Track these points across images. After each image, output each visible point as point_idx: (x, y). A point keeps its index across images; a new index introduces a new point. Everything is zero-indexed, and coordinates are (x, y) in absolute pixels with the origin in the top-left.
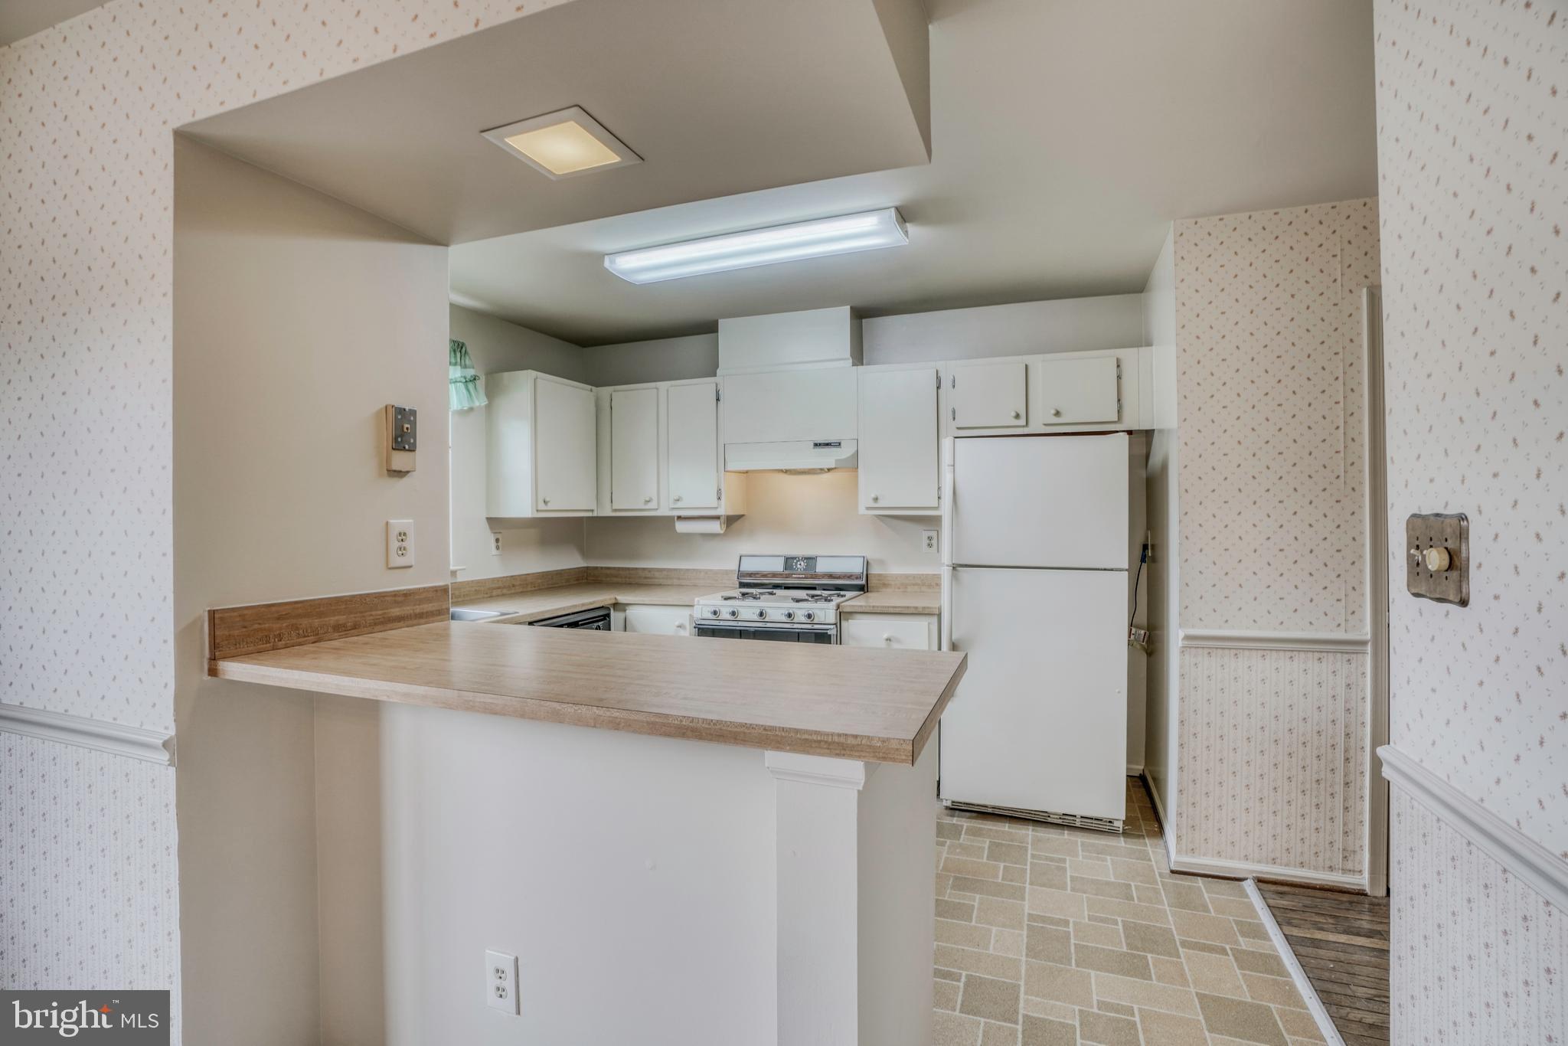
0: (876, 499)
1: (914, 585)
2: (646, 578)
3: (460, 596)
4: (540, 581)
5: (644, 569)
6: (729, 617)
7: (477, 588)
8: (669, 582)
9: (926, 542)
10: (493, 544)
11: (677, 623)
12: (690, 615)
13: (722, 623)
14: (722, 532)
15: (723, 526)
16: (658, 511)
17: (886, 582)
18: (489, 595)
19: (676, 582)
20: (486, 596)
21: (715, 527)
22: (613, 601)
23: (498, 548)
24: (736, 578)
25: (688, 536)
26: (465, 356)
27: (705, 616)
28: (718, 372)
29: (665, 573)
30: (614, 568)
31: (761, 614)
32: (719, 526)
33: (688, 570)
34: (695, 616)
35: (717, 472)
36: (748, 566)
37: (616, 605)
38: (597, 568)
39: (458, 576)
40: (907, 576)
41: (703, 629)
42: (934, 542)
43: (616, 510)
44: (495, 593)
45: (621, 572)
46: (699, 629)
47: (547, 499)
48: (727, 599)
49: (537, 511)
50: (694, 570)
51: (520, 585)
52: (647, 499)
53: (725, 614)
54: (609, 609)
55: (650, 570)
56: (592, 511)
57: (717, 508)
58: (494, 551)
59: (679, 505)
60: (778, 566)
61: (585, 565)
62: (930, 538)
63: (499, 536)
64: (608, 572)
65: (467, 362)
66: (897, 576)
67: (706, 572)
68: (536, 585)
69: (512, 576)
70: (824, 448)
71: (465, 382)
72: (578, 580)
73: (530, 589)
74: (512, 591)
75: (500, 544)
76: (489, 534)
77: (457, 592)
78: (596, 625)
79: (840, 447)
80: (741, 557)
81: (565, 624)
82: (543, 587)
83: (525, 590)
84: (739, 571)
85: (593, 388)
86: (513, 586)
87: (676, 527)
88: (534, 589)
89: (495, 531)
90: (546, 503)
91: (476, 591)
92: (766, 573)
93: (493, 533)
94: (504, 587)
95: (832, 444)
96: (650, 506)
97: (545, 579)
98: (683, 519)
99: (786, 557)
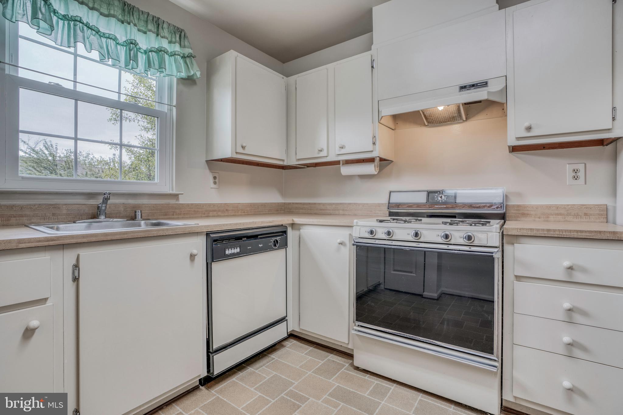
0: (529, 129)
1: (558, 214)
2: (321, 210)
4: (249, 209)
5: (319, 204)
6: (385, 236)
8: (337, 212)
9: (569, 174)
10: (211, 180)
11: (339, 241)
12: (350, 235)
13: (377, 242)
14: (376, 173)
15: (376, 168)
16: (328, 157)
17: (526, 212)
18: (206, 215)
19: (341, 212)
20: (203, 215)
21: (370, 169)
22: (291, 222)
23: (215, 183)
24: (386, 209)
25: (350, 177)
26: (184, 39)
27: (362, 236)
28: (373, 47)
29: (334, 206)
30: (301, 203)
31: (416, 235)
32: (373, 168)
33: (350, 204)
34: (354, 235)
35: (373, 123)
36: (396, 199)
37: (293, 225)
38: (290, 203)
39: (180, 199)
40: (549, 207)
41: (361, 246)
42: (581, 174)
43: (299, 160)
44: (211, 214)
45: (305, 206)
46: (357, 246)
47: (244, 145)
48: (381, 221)
49: (237, 153)
50: (355, 204)
51: (232, 210)
52: (320, 149)
53: (381, 234)
54: (286, 227)
55: (324, 204)
56: (283, 160)
57: (372, 151)
58: (212, 185)
59: (343, 151)
60: (422, 198)
61: (283, 202)
62: (576, 171)
63: (215, 175)
64: (297, 206)
65: (186, 43)
66: (537, 207)
67: (364, 205)
68: (246, 211)
69: (226, 204)
70: (470, 89)
71: (184, 57)
72: (277, 211)
73: (240, 214)
74: (226, 214)
75: (217, 180)
76: (207, 171)
77: (178, 211)
78: (274, 239)
79: (487, 86)
80: (390, 192)
81: (244, 237)
82: (250, 213)
83: (237, 214)
84: (389, 203)
85: (284, 77)
86: (227, 210)
87: (341, 172)
88: (243, 214)
89: (213, 171)
90: (243, 147)
91: (195, 211)
92: (411, 204)
93: (212, 172)
94: (219, 211)
95: (478, 85)
96: (322, 154)
97: (253, 208)
98: (346, 164)
99: (427, 191)
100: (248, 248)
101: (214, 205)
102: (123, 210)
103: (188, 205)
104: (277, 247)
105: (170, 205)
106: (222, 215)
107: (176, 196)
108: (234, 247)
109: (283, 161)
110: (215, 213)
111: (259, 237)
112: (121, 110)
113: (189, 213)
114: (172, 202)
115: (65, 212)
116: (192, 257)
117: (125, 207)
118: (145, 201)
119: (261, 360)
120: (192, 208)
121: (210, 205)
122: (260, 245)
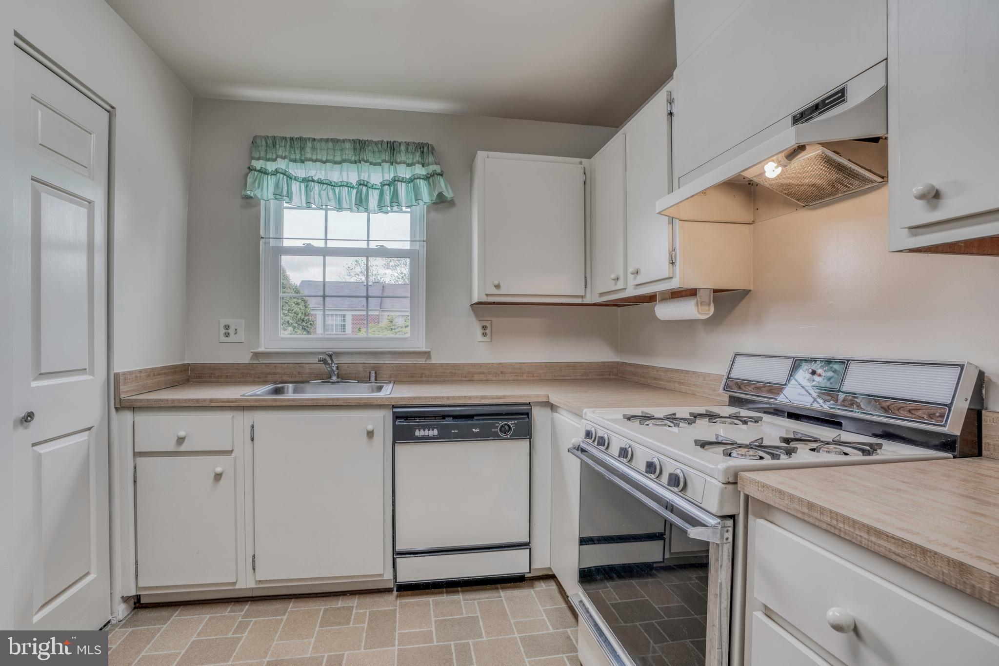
3: (431, 376)
4: (541, 371)
7: (453, 371)
10: (479, 331)
11: (573, 441)
13: (596, 454)
14: (703, 317)
16: (628, 291)
18: (467, 379)
20: (464, 379)
23: (484, 335)
26: (427, 155)
27: (584, 437)
28: (675, 72)
29: (669, 374)
32: (695, 307)
33: (688, 372)
39: (433, 358)
44: (476, 377)
45: (638, 370)
47: (496, 282)
49: (487, 294)
50: (693, 373)
51: (511, 373)
52: (614, 276)
54: (530, 407)
56: (581, 296)
57: (672, 278)
58: (480, 337)
59: (640, 279)
61: (618, 360)
63: (485, 323)
65: (431, 160)
68: (536, 375)
69: (500, 363)
70: (811, 118)
71: (427, 178)
72: (602, 375)
73: (526, 378)
74: (501, 378)
75: (488, 331)
76: (473, 319)
77: (427, 373)
78: (502, 423)
79: (844, 100)
80: (736, 355)
81: (449, 416)
82: (544, 378)
83: (519, 378)
84: (728, 378)
85: (583, 160)
86: (502, 373)
87: (657, 314)
88: (532, 378)
89: (481, 319)
90: (498, 286)
91: (451, 373)
92: (760, 385)
93: (479, 320)
94: (489, 373)
95: (827, 102)
96: (620, 285)
97: (549, 370)
98: (672, 298)
99: (794, 358)
100: (453, 431)
101: (481, 365)
102: (362, 370)
103: (442, 365)
104: (508, 436)
105: (417, 365)
106: (494, 378)
107: (427, 354)
108: (430, 427)
109: (582, 298)
110: (482, 377)
111: (475, 418)
112: (367, 257)
113: (443, 376)
114: (421, 361)
115: (308, 371)
116: (370, 434)
117: (365, 367)
118: (388, 360)
119: (483, 592)
120: (447, 369)
121: (474, 365)
122: (474, 430)
